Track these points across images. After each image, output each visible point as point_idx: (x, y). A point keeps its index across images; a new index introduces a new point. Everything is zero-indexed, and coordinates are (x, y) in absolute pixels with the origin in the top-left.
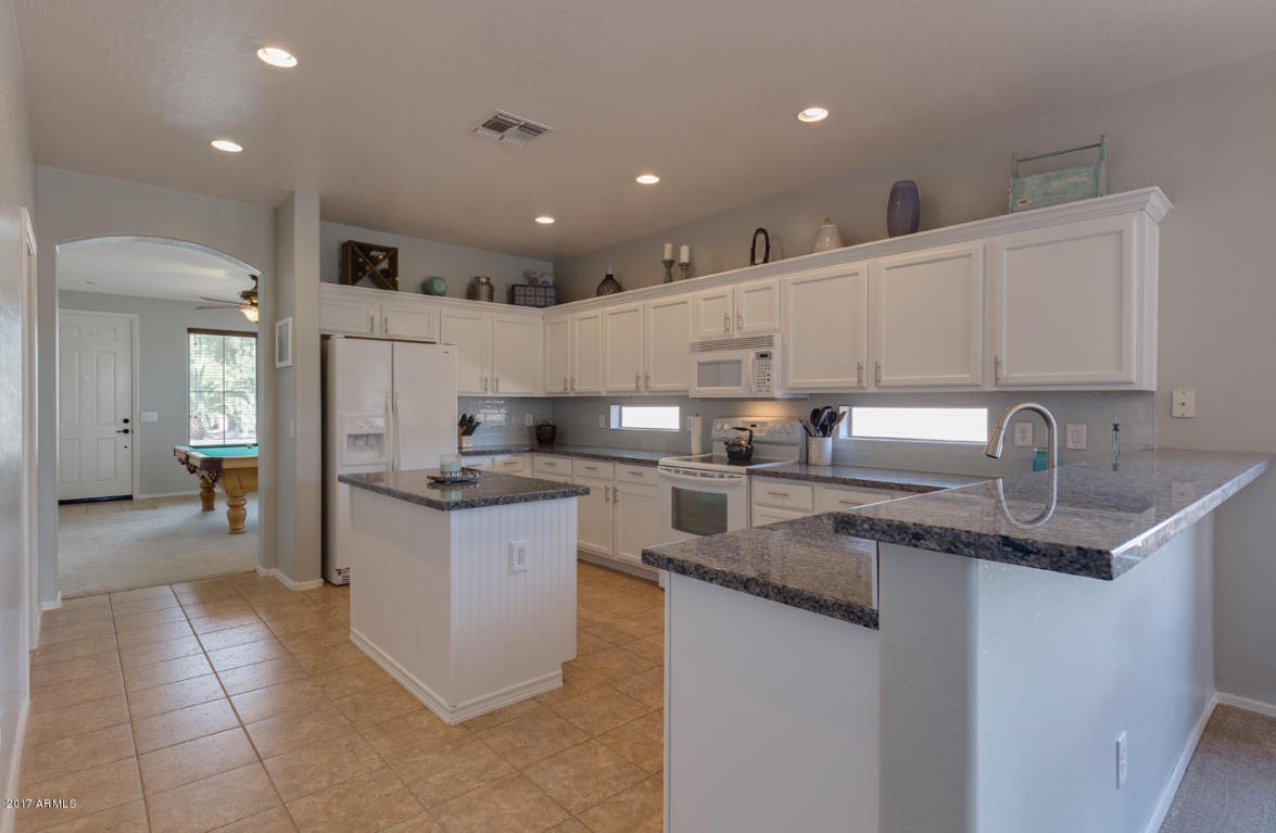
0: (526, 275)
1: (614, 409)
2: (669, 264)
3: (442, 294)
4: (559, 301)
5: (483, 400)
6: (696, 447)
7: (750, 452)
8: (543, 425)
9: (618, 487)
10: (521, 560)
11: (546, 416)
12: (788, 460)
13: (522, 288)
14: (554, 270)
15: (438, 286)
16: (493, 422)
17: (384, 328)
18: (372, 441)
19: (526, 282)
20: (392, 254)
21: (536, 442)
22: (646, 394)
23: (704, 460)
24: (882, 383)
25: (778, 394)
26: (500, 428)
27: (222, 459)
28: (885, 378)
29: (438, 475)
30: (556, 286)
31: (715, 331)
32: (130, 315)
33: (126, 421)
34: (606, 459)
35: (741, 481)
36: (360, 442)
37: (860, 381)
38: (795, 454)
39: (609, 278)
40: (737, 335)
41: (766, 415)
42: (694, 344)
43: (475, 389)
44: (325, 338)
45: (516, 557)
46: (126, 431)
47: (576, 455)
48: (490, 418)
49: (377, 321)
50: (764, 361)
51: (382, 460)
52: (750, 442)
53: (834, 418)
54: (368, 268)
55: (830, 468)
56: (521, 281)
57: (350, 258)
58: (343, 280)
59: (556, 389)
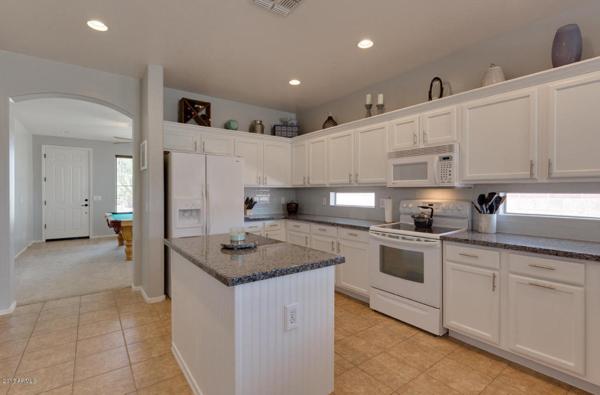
0: (281, 120)
1: (332, 194)
2: (369, 107)
3: (236, 129)
4: (300, 133)
5: (258, 190)
6: (388, 218)
7: (430, 222)
8: (291, 203)
9: (340, 242)
10: (293, 319)
11: (292, 198)
12: (461, 229)
13: (280, 127)
14: (296, 117)
15: (233, 125)
16: (264, 202)
17: (203, 148)
18: (194, 214)
19: (281, 124)
20: (207, 106)
21: (287, 212)
22: (356, 185)
23: (394, 227)
24: (553, 176)
25: (457, 184)
26: (266, 205)
27: (121, 221)
28: (556, 171)
29: (228, 243)
30: (298, 126)
31: (407, 145)
32: (88, 149)
33: (86, 200)
34: (333, 224)
35: (435, 245)
36: (187, 214)
37: (532, 174)
38: (465, 225)
39: (330, 118)
40: (422, 146)
41: (439, 198)
42: (390, 153)
43: (254, 183)
44: (166, 153)
45: (289, 317)
46: (86, 205)
47: (313, 221)
48: (262, 199)
49: (198, 144)
50: (446, 162)
51: (200, 225)
52: (432, 215)
53: (500, 200)
54: (193, 113)
55: (495, 235)
56: (279, 123)
57: (183, 108)
58: (180, 121)
59: (299, 183)
